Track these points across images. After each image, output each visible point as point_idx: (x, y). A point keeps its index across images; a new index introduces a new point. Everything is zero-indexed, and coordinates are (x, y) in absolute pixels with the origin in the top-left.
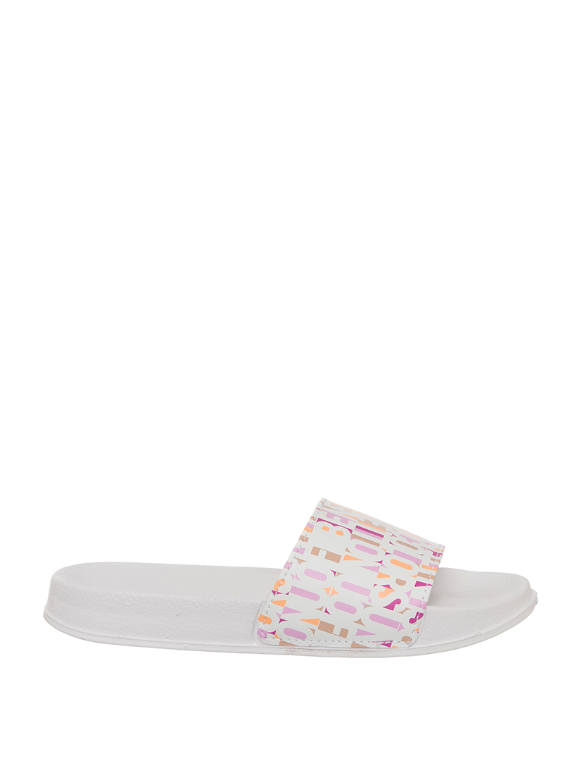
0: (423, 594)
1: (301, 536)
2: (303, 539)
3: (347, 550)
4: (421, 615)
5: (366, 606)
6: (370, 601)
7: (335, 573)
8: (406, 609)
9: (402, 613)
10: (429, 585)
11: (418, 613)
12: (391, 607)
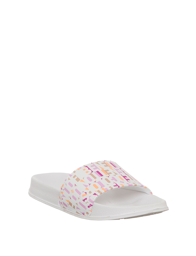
0: (94, 198)
1: (75, 171)
2: (74, 172)
3: (83, 178)
4: (91, 205)
5: (79, 199)
6: (80, 197)
7: (75, 185)
8: (88, 202)
9: (86, 203)
10: (97, 195)
11: (90, 204)
12: (84, 200)
